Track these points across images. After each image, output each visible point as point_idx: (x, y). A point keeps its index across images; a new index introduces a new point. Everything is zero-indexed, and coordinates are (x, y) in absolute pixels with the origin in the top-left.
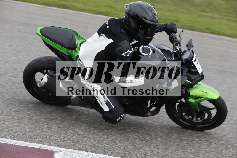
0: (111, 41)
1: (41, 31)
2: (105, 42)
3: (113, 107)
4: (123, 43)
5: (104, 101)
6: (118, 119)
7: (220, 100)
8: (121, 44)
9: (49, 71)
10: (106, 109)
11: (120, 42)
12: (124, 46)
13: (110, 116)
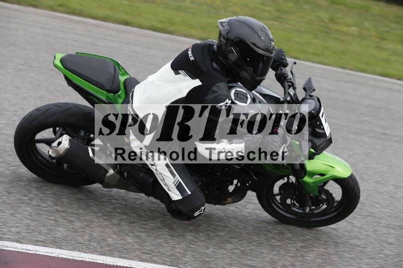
0: (197, 83)
1: (62, 61)
2: (186, 84)
3: (190, 193)
4: (218, 87)
5: (173, 183)
6: (196, 214)
7: (352, 179)
8: (214, 88)
9: (57, 129)
10: (176, 196)
11: (214, 84)
12: (220, 92)
13: (183, 209)
